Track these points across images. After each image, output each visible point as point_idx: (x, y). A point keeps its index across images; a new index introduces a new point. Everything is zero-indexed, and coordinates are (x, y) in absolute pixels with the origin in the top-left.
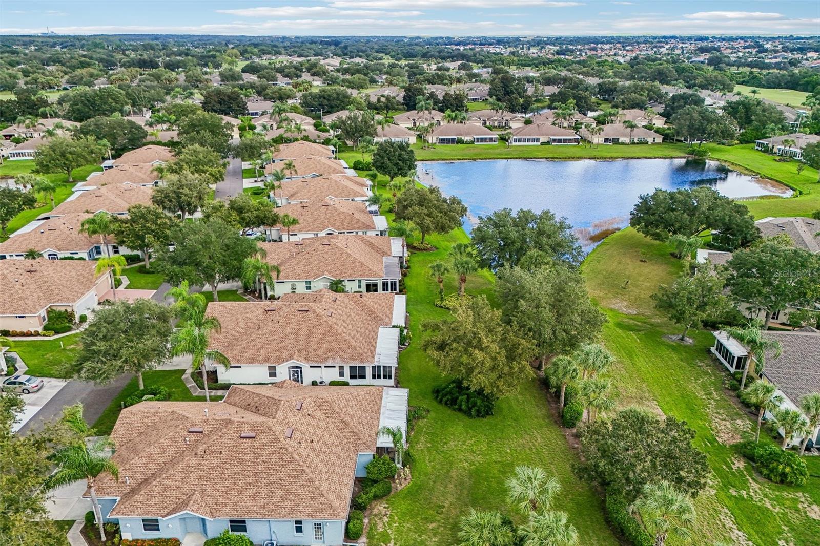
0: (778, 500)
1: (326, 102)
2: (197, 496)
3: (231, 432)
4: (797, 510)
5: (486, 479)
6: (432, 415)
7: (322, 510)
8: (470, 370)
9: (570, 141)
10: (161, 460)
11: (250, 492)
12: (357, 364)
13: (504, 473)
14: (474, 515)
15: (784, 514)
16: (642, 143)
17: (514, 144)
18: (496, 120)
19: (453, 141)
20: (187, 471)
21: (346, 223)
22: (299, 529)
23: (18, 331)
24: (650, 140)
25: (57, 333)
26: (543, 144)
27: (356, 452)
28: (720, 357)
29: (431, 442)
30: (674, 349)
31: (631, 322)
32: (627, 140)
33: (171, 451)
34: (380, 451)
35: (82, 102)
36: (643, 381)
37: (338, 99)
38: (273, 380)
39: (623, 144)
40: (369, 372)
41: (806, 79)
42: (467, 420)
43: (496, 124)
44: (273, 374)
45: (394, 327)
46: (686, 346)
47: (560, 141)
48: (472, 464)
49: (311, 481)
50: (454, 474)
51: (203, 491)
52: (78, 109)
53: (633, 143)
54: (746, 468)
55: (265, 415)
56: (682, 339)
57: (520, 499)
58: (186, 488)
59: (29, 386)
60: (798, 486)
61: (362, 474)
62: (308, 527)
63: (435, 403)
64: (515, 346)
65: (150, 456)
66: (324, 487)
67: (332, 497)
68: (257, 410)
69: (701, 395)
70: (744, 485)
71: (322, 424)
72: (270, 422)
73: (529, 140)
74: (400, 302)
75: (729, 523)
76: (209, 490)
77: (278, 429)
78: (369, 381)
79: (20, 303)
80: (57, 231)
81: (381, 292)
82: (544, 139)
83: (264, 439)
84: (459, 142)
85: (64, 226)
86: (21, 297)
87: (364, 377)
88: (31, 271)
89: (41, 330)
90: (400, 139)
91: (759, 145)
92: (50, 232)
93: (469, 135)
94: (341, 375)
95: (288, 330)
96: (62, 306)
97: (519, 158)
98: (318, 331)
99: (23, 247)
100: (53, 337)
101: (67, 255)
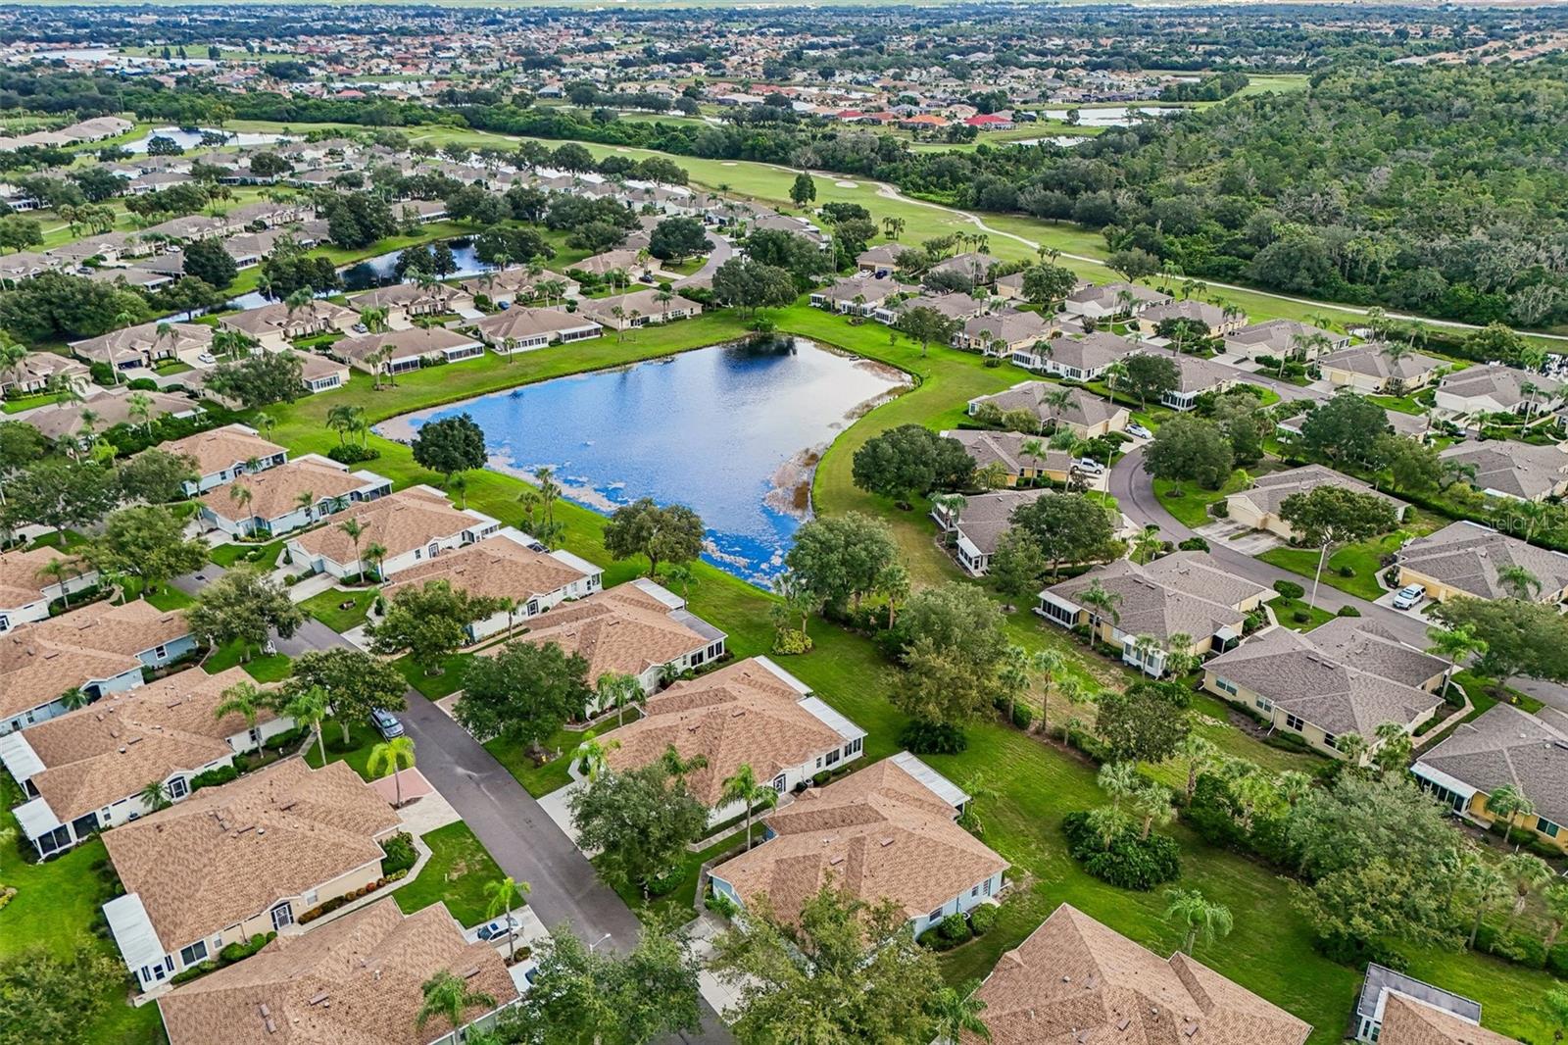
7: (990, 868)
9: (589, 333)
12: (829, 750)
16: (679, 319)
18: (426, 303)
19: (414, 364)
21: (544, 579)
22: (974, 894)
23: (354, 890)
24: (687, 312)
25: (409, 867)
26: (554, 343)
27: (948, 818)
28: (1050, 616)
32: (658, 317)
34: (960, 808)
39: (656, 324)
40: (842, 753)
43: (427, 309)
45: (808, 695)
47: (575, 336)
49: (963, 851)
53: (670, 321)
62: (980, 888)
66: (975, 851)
67: (985, 855)
68: (847, 823)
71: (907, 808)
72: (891, 823)
73: (531, 343)
74: (766, 662)
77: (900, 826)
78: (843, 761)
79: (343, 851)
80: (146, 740)
81: (707, 660)
82: (551, 336)
83: (901, 838)
84: (424, 363)
85: (145, 728)
86: (334, 844)
87: (837, 759)
88: (288, 808)
89: (385, 875)
90: (326, 379)
91: (815, 300)
92: (137, 746)
93: (434, 348)
94: (819, 765)
95: (745, 742)
96: (388, 834)
97: (546, 379)
98: (773, 731)
99: (116, 786)
100: (411, 876)
101: (200, 771)
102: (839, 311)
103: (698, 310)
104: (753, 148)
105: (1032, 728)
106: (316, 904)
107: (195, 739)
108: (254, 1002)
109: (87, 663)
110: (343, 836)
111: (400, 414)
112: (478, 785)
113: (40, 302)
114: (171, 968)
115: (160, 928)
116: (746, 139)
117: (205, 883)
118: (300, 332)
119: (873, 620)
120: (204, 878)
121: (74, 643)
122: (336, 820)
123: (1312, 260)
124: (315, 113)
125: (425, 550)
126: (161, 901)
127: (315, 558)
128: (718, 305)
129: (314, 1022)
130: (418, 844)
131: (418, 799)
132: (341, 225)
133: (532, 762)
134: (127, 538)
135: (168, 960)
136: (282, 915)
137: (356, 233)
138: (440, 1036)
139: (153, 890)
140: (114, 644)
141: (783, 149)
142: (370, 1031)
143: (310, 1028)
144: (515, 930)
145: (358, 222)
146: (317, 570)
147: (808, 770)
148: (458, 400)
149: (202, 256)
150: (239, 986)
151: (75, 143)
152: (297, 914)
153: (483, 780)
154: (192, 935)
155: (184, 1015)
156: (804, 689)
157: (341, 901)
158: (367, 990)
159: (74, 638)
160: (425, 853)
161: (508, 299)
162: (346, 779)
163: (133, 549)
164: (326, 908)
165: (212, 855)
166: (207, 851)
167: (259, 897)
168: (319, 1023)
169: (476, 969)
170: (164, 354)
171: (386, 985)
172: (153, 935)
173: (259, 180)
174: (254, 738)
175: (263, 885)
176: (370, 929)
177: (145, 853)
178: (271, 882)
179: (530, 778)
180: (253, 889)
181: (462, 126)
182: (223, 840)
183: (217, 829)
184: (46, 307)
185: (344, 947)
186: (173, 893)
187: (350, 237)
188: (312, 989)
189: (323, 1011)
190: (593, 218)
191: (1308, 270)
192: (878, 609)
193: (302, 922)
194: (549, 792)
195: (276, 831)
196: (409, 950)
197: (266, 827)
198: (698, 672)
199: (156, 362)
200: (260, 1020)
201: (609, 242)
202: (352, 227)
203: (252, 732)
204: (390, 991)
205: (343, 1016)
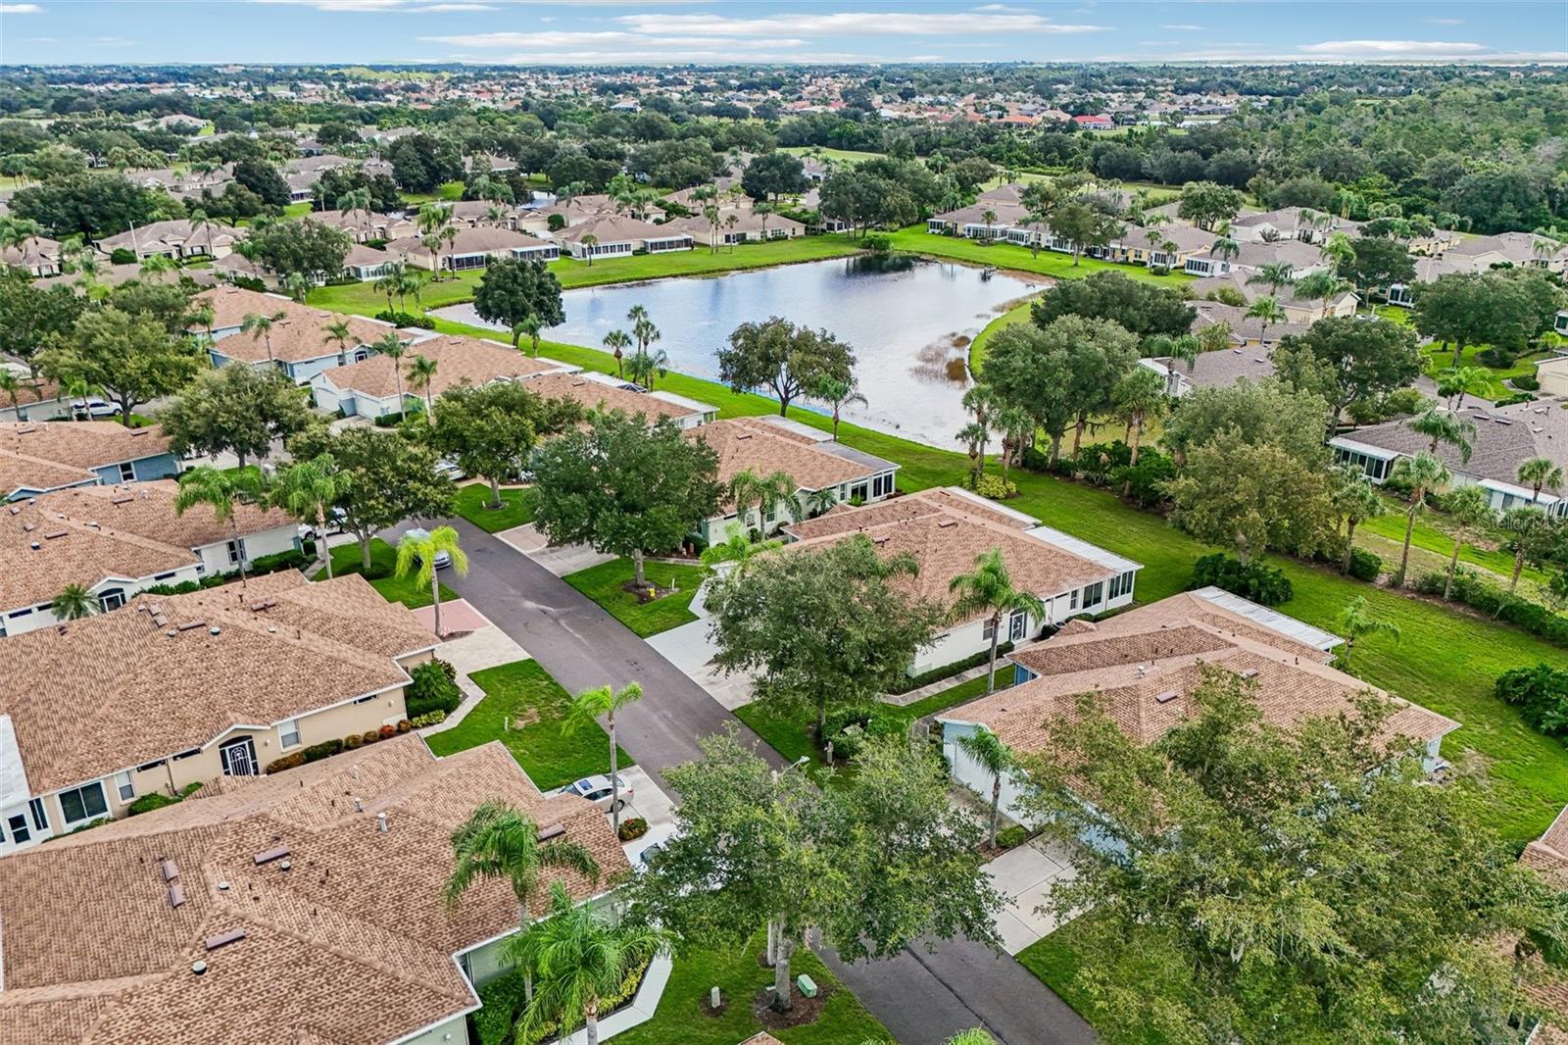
9: (679, 244)
16: (779, 238)
19: (479, 261)
24: (789, 232)
26: (636, 253)
32: (758, 236)
39: (753, 242)
53: (767, 240)
73: (613, 249)
78: (1107, 604)
79: (344, 668)
80: (73, 535)
81: (871, 499)
82: (636, 245)
83: (1268, 671)
84: (490, 261)
85: (74, 523)
86: (330, 658)
87: (1098, 600)
88: (264, 608)
89: (410, 717)
90: (378, 267)
91: (934, 225)
92: (59, 541)
93: (502, 247)
94: (1073, 605)
95: (962, 560)
96: (417, 656)
97: (630, 281)
99: (18, 589)
100: (453, 721)
102: (963, 236)
103: (800, 230)
104: (840, 136)
105: (1383, 579)
106: (295, 748)
107: (145, 543)
108: (153, 858)
109: (21, 469)
110: (345, 651)
111: (461, 303)
112: (556, 620)
113: (66, 197)
114: (41, 824)
115: (31, 760)
116: (833, 127)
117: (114, 695)
119: (1104, 457)
120: (113, 688)
121: (10, 449)
122: (338, 632)
123: (1516, 193)
126: (42, 723)
127: (343, 395)
128: (823, 231)
129: (258, 891)
130: (461, 680)
131: (467, 633)
132: (406, 164)
133: (636, 598)
134: (99, 341)
135: (36, 805)
136: (238, 756)
137: (421, 173)
138: (491, 934)
139: (33, 709)
140: (64, 454)
141: (872, 136)
142: (363, 916)
143: (247, 900)
144: (621, 792)
145: (424, 162)
146: (347, 411)
147: (1059, 609)
149: (253, 175)
150: (135, 835)
152: (265, 759)
153: (565, 615)
154: (80, 771)
155: (33, 883)
156: (1030, 520)
157: (335, 748)
158: (361, 847)
159: (10, 443)
160: (474, 695)
162: (359, 591)
163: (106, 354)
164: (312, 755)
165: (131, 659)
166: (125, 655)
167: (201, 723)
168: (268, 896)
169: (559, 828)
171: (398, 841)
172: (18, 769)
174: (234, 557)
175: (211, 706)
176: (377, 768)
177: (34, 662)
178: (224, 702)
179: (635, 614)
180: (193, 710)
182: (153, 639)
183: (147, 626)
184: (71, 202)
185: (328, 783)
186: (63, 711)
187: (414, 177)
188: (262, 838)
189: (278, 876)
190: (678, 158)
191: (1514, 202)
192: (1110, 446)
193: (272, 772)
194: (661, 631)
195: (239, 632)
196: (441, 794)
197: (224, 626)
199: (188, 257)
200: (159, 887)
202: (417, 167)
203: (231, 546)
204: (404, 851)
205: (312, 887)
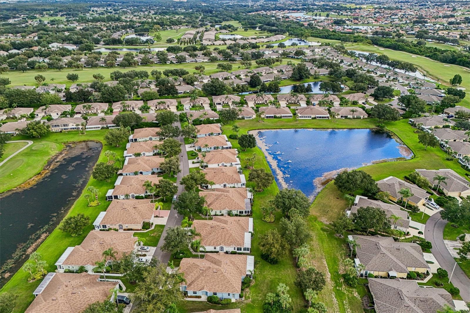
0: (348, 291)
1: (214, 89)
2: (205, 286)
3: (211, 270)
4: (352, 294)
5: (274, 283)
6: (261, 263)
7: (235, 291)
8: (271, 253)
9: (325, 117)
10: (195, 277)
11: (218, 286)
12: (239, 247)
13: (279, 281)
14: (270, 294)
15: (348, 295)
16: (358, 118)
17: (300, 118)
18: (293, 100)
19: (272, 117)
20: (202, 280)
21: (230, 180)
22: (229, 295)
23: (135, 229)
24: (362, 117)
25: (147, 229)
26: (313, 118)
27: (241, 276)
29: (260, 271)
30: (336, 239)
31: (326, 227)
32: (351, 117)
33: (197, 275)
34: (247, 275)
35: (107, 93)
36: (324, 252)
37: (219, 87)
38: (215, 250)
39: (349, 118)
40: (242, 249)
41: (460, 59)
42: (270, 265)
43: (293, 102)
44: (215, 248)
45: (249, 232)
46: (341, 239)
47: (320, 117)
48: (271, 278)
49: (231, 284)
50: (266, 281)
51: (206, 285)
52: (105, 97)
53: (354, 118)
54: (343, 281)
55: (218, 265)
56: (340, 236)
57: (280, 291)
58: (202, 285)
59: (147, 250)
60: (354, 287)
61: (243, 281)
62: (231, 295)
63: (262, 259)
64: (284, 246)
65: (192, 276)
66: (235, 285)
67: (237, 288)
68: (215, 263)
69: (339, 258)
70: (341, 286)
71: (232, 268)
72: (220, 268)
73: (306, 117)
74: (251, 220)
75: (333, 296)
76: (208, 285)
77: (222, 270)
78: (242, 251)
79: (135, 220)
80: (133, 185)
81: (244, 214)
82: (313, 116)
83: (219, 272)
84: (275, 117)
86: (135, 218)
88: (135, 208)
89: (142, 229)
90: (249, 117)
91: (410, 121)
93: (279, 114)
94: (234, 249)
95: (219, 235)
96: (145, 221)
97: (301, 128)
98: (227, 236)
99: (123, 192)
100: (146, 231)
101: (138, 195)
106: (128, 228)
107: (140, 189)
109: (143, 167)
110: (138, 217)
115: (104, 219)
118: (258, 103)
122: (140, 214)
124: (332, 37)
125: (220, 165)
131: (163, 217)
135: (100, 226)
136: (121, 227)
139: (109, 212)
140: (150, 165)
143: (96, 247)
147: (231, 249)
148: (274, 129)
151: (268, 42)
153: (177, 219)
154: (104, 223)
156: (251, 230)
157: (131, 229)
158: (109, 246)
159: (145, 162)
161: (316, 103)
165: (117, 211)
167: (118, 222)
170: (227, 103)
171: (112, 246)
172: (101, 220)
173: (296, 57)
180: (118, 220)
181: (370, 44)
183: (122, 206)
187: (295, 77)
188: (102, 241)
193: (125, 230)
195: (128, 211)
198: (240, 216)
201: (362, 90)
202: (297, 75)
